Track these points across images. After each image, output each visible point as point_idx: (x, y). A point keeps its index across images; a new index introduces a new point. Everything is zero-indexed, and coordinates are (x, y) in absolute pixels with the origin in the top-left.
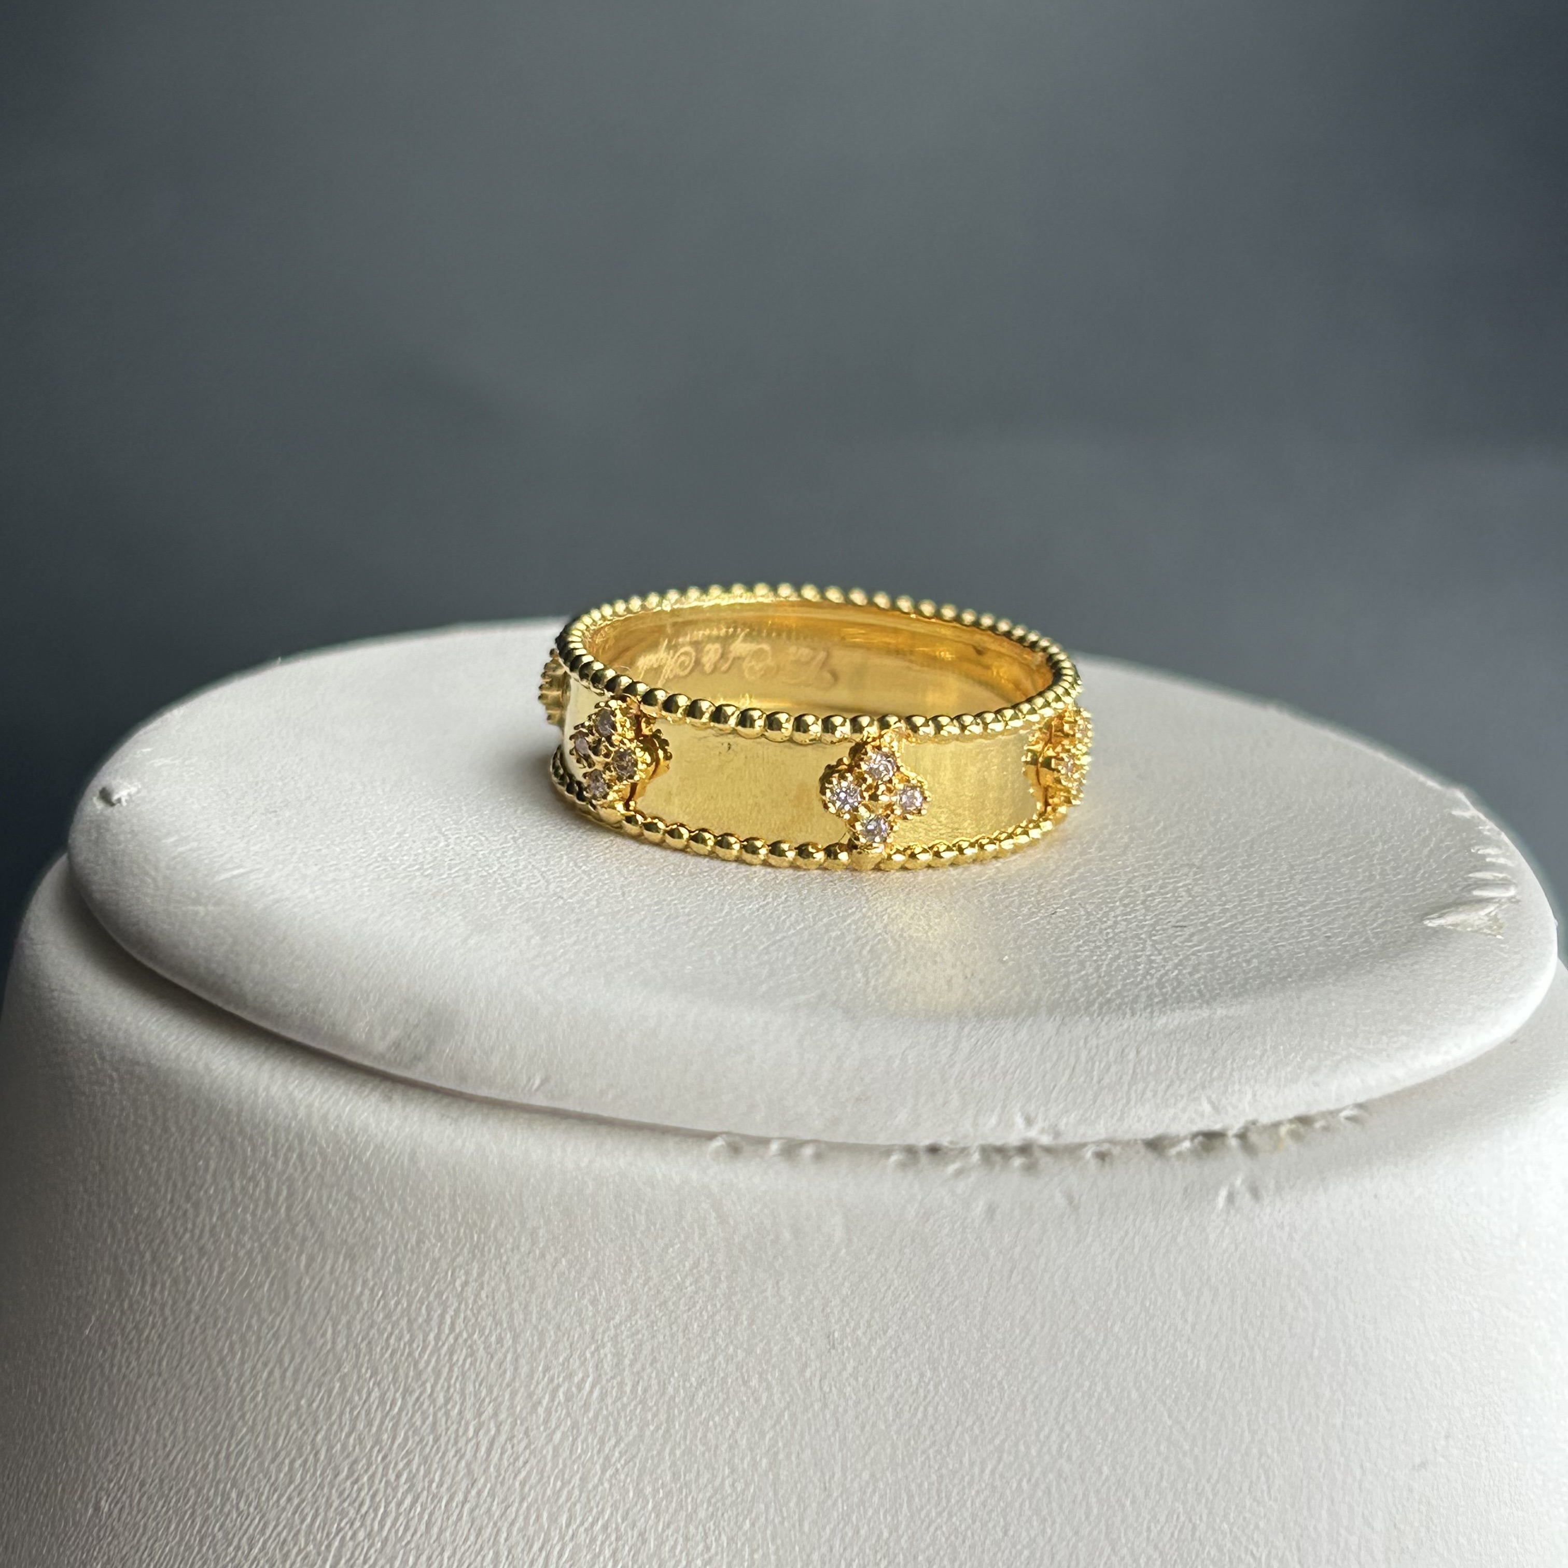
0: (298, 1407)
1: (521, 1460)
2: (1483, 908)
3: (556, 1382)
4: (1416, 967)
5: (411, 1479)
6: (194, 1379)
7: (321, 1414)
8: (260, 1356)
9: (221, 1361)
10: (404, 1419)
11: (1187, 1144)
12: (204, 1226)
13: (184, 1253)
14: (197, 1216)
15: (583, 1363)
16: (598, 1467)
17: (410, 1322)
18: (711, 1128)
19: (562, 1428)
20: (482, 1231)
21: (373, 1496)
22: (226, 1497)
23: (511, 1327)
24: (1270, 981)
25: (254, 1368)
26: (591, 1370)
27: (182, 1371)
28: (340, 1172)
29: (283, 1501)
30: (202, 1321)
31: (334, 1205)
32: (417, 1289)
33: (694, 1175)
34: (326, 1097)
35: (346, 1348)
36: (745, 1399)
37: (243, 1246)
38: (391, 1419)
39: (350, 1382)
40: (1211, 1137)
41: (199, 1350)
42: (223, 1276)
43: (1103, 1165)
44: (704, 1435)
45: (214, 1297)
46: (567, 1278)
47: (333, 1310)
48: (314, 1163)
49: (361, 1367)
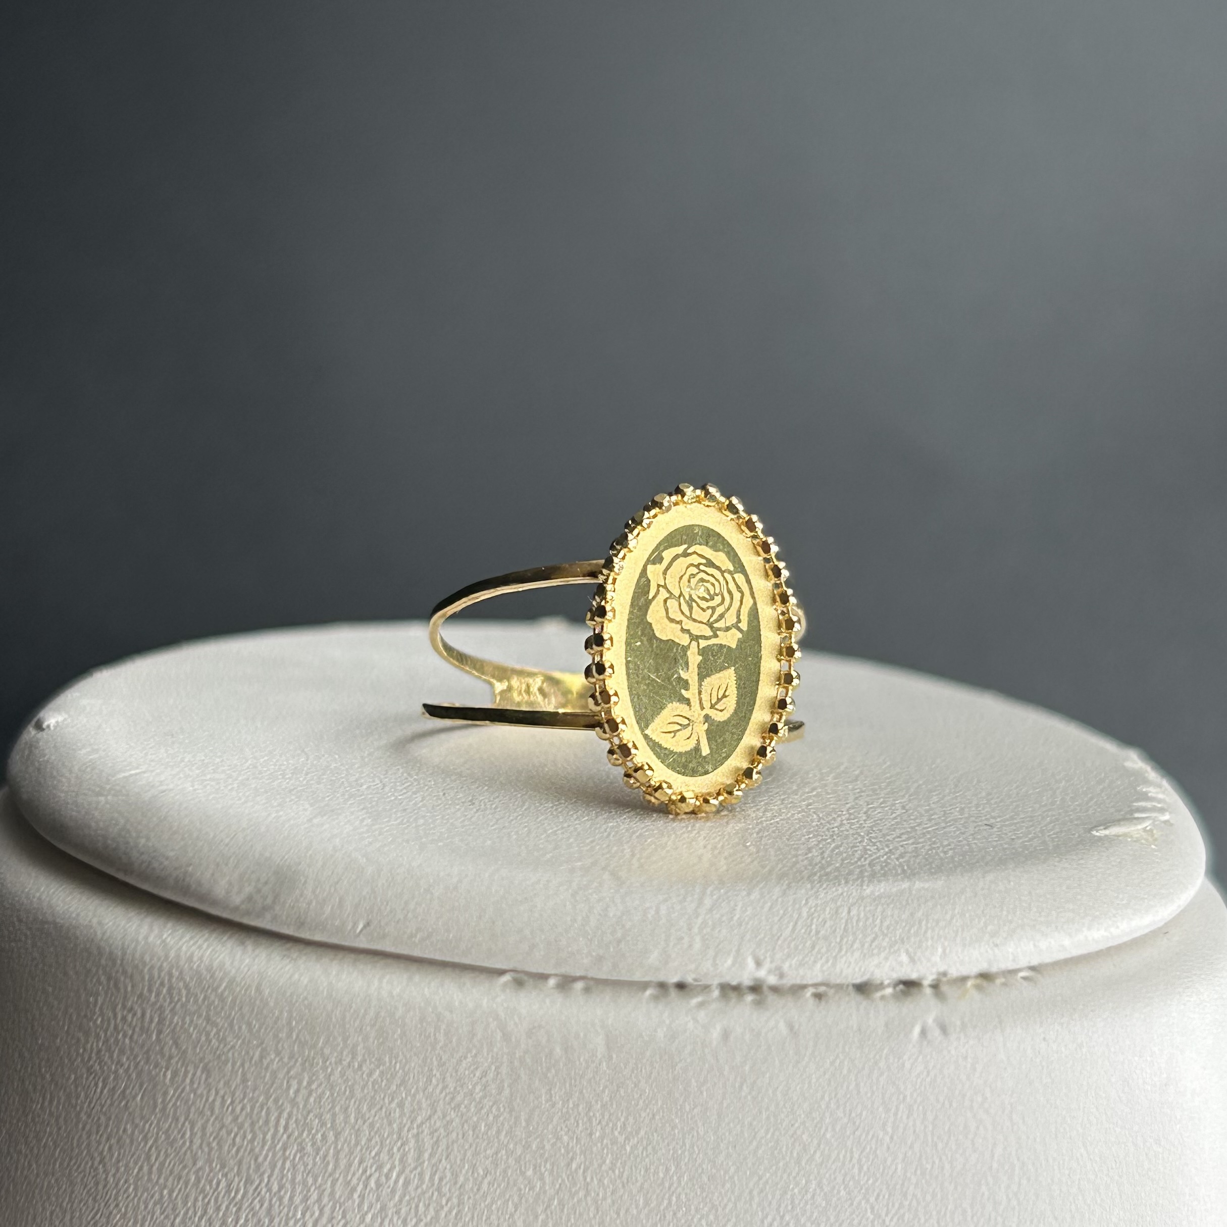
0: (162, 1197)
3: (368, 1173)
6: (79, 1178)
7: (179, 1202)
8: (132, 1156)
9: (102, 1160)
10: (245, 1204)
11: (890, 989)
12: (92, 1051)
13: (76, 1073)
14: (87, 1042)
15: (391, 1156)
17: (253, 1124)
18: (499, 965)
19: (372, 1211)
20: (314, 1046)
23: (333, 1127)
24: (961, 865)
25: (127, 1166)
26: (397, 1163)
27: (71, 1170)
28: (200, 1001)
30: (88, 1127)
31: (194, 1029)
32: (259, 1096)
33: (485, 1002)
34: (192, 942)
35: (201, 1146)
36: (522, 1187)
37: (122, 1065)
38: (235, 1205)
39: (203, 1174)
40: (909, 986)
41: (85, 1152)
42: (105, 1091)
43: (820, 1002)
44: (488, 1218)
45: (98, 1107)
46: (380, 1087)
47: (191, 1115)
48: (179, 994)
49: (212, 1162)
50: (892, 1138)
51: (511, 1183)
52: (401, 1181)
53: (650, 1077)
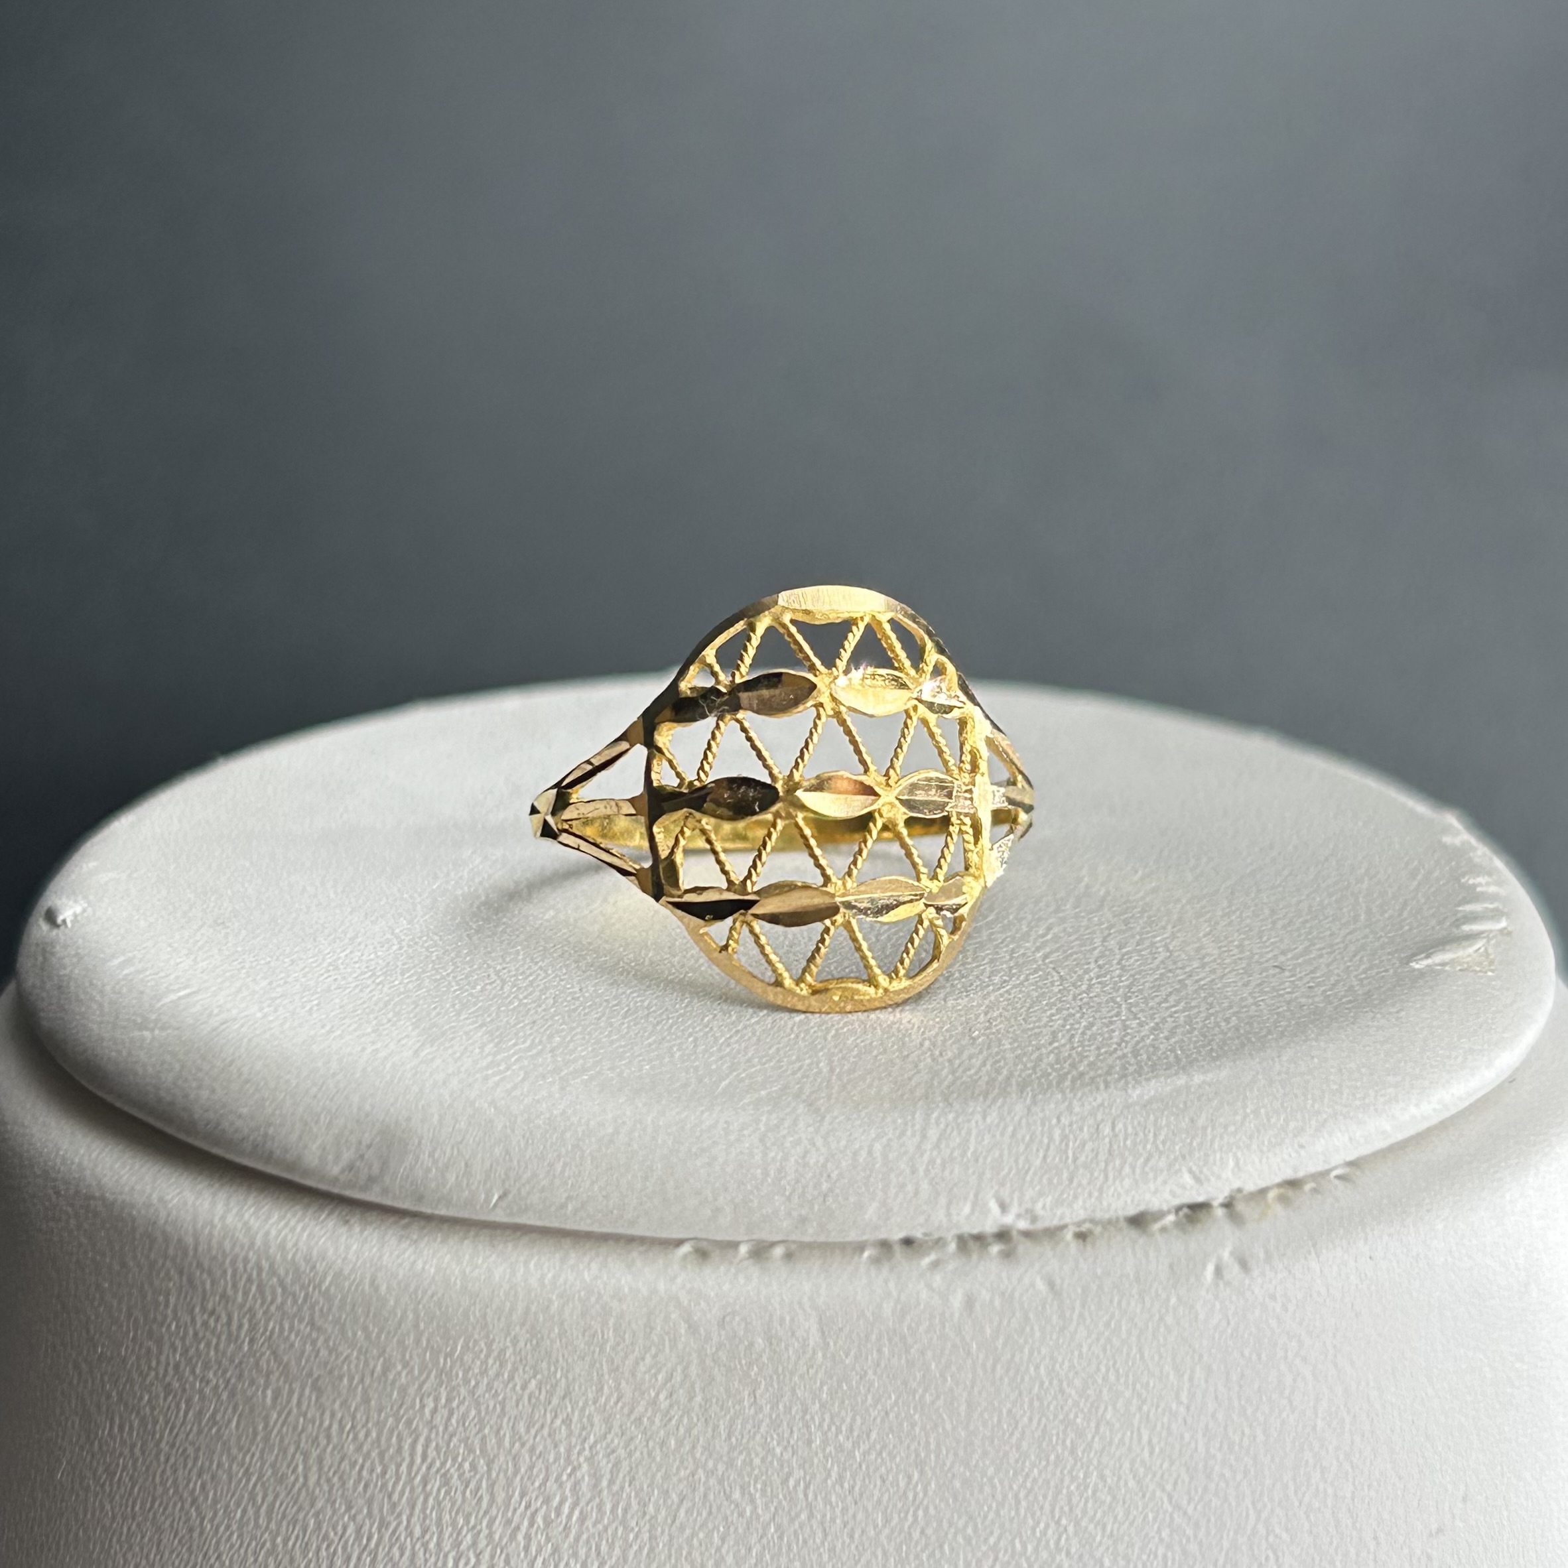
0: (274, 1547)
2: (1471, 946)
3: (533, 1508)
4: (1403, 1014)
6: (168, 1523)
8: (233, 1495)
9: (194, 1502)
11: (1171, 1218)
12: (168, 1364)
13: (150, 1393)
14: (160, 1353)
15: (561, 1485)
17: (381, 1455)
18: (677, 1234)
20: (449, 1355)
23: (484, 1453)
24: (1249, 1040)
25: (226, 1508)
26: (568, 1492)
27: (155, 1514)
28: (300, 1302)
30: (172, 1460)
31: (297, 1336)
32: (386, 1420)
33: (661, 1286)
34: (282, 1223)
35: (318, 1483)
36: (728, 1513)
37: (208, 1382)
38: (370, 1554)
39: (324, 1517)
40: (1196, 1211)
41: (171, 1491)
42: (191, 1414)
43: (1085, 1246)
44: (689, 1553)
45: (182, 1436)
46: (538, 1399)
47: (302, 1445)
48: (274, 1294)
49: (334, 1502)
50: (1188, 1408)
51: (714, 1510)
52: (576, 1513)
53: (878, 1365)
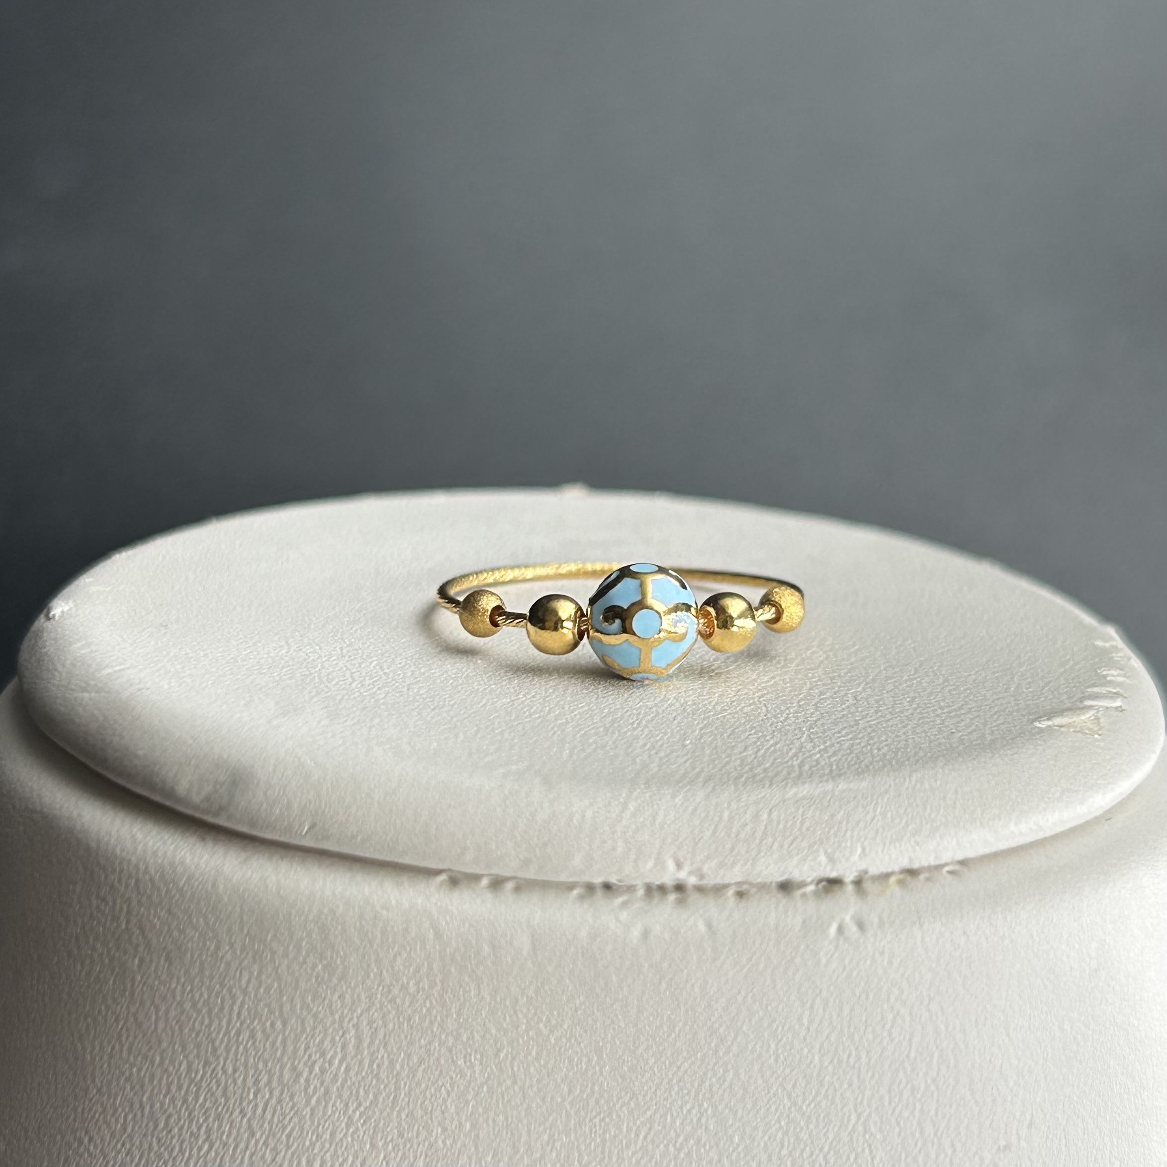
0: (131, 1074)
1: (288, 1118)
2: (1085, 713)
3: (313, 1058)
5: (208, 1131)
7: (147, 1081)
8: (106, 1035)
9: (80, 1038)
10: (204, 1084)
11: (812, 888)
12: (72, 935)
13: (59, 956)
14: (67, 927)
15: (334, 1044)
16: (343, 1125)
17: (210, 1011)
18: (434, 865)
19: (317, 1095)
20: (262, 942)
21: (182, 1142)
22: (81, 1143)
23: (281, 1015)
24: (890, 763)
25: (102, 1044)
26: (339, 1050)
28: (163, 895)
29: (119, 1146)
31: (158, 920)
32: (215, 985)
33: (420, 901)
37: (97, 951)
38: (195, 1085)
39: (167, 1055)
40: (833, 883)
41: (66, 1029)
43: (742, 900)
46: (323, 979)
47: (156, 1000)
48: (146, 888)
49: (175, 1044)
50: (808, 1029)
52: (343, 1067)
53: (573, 974)
